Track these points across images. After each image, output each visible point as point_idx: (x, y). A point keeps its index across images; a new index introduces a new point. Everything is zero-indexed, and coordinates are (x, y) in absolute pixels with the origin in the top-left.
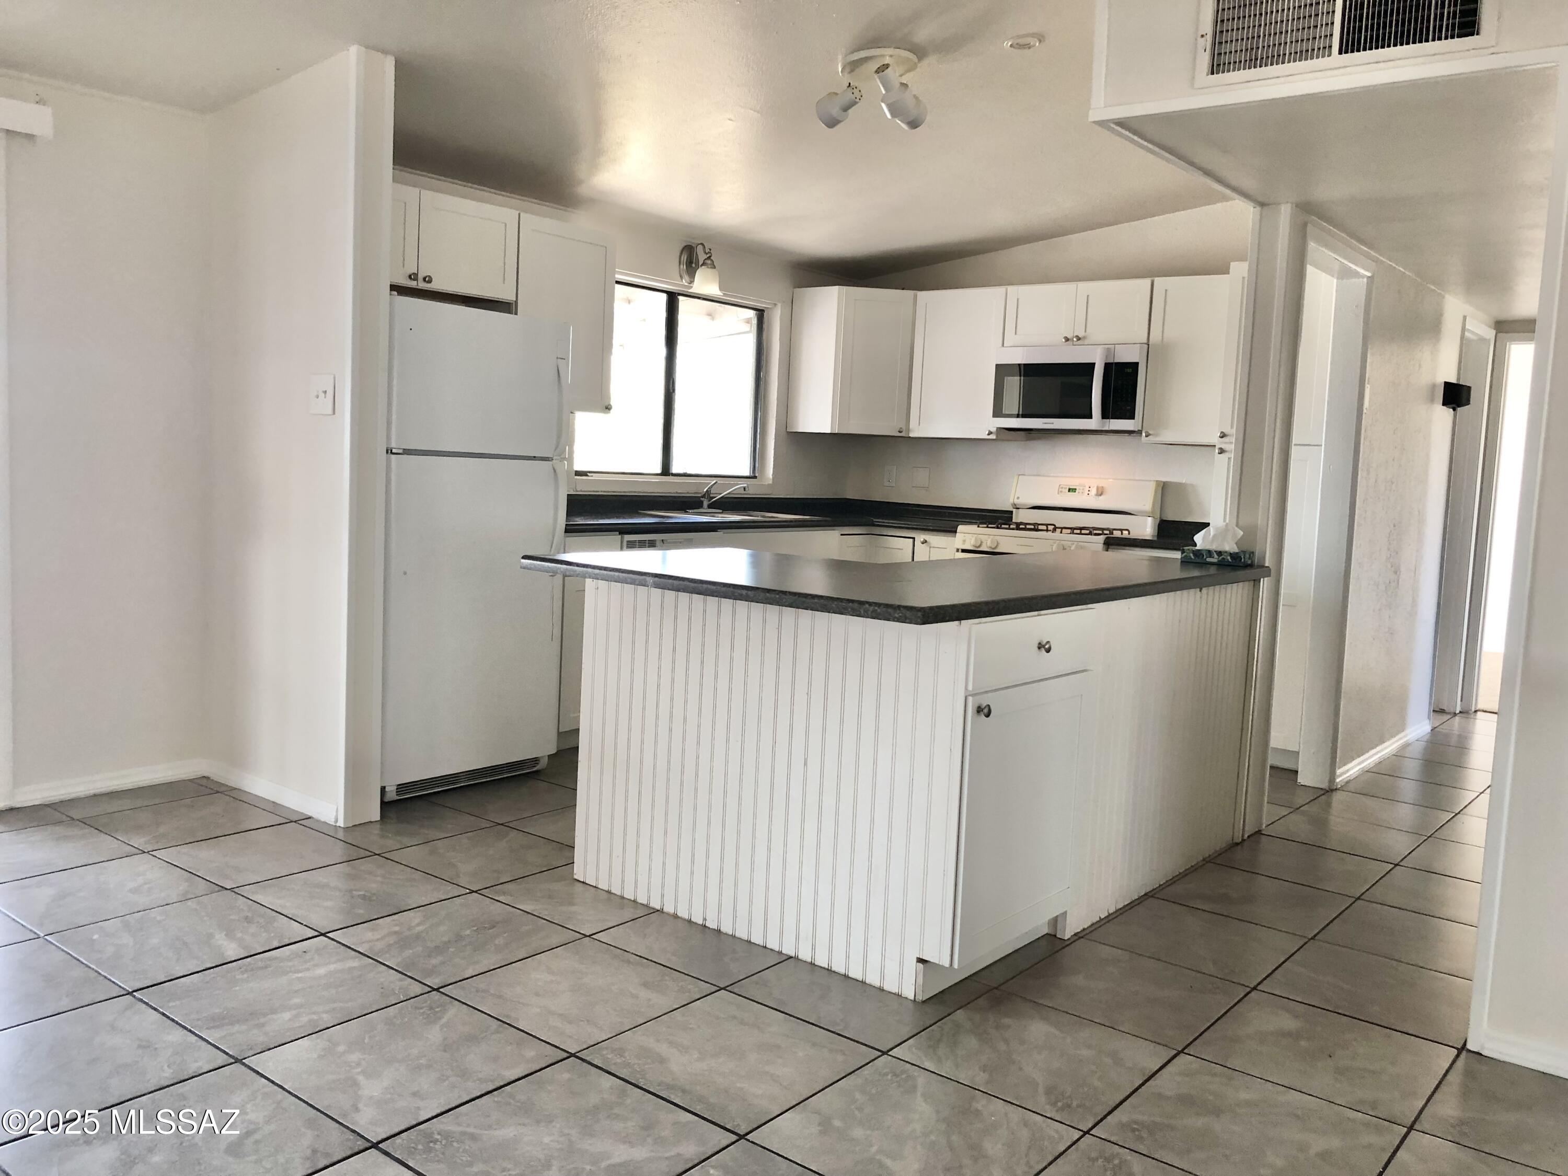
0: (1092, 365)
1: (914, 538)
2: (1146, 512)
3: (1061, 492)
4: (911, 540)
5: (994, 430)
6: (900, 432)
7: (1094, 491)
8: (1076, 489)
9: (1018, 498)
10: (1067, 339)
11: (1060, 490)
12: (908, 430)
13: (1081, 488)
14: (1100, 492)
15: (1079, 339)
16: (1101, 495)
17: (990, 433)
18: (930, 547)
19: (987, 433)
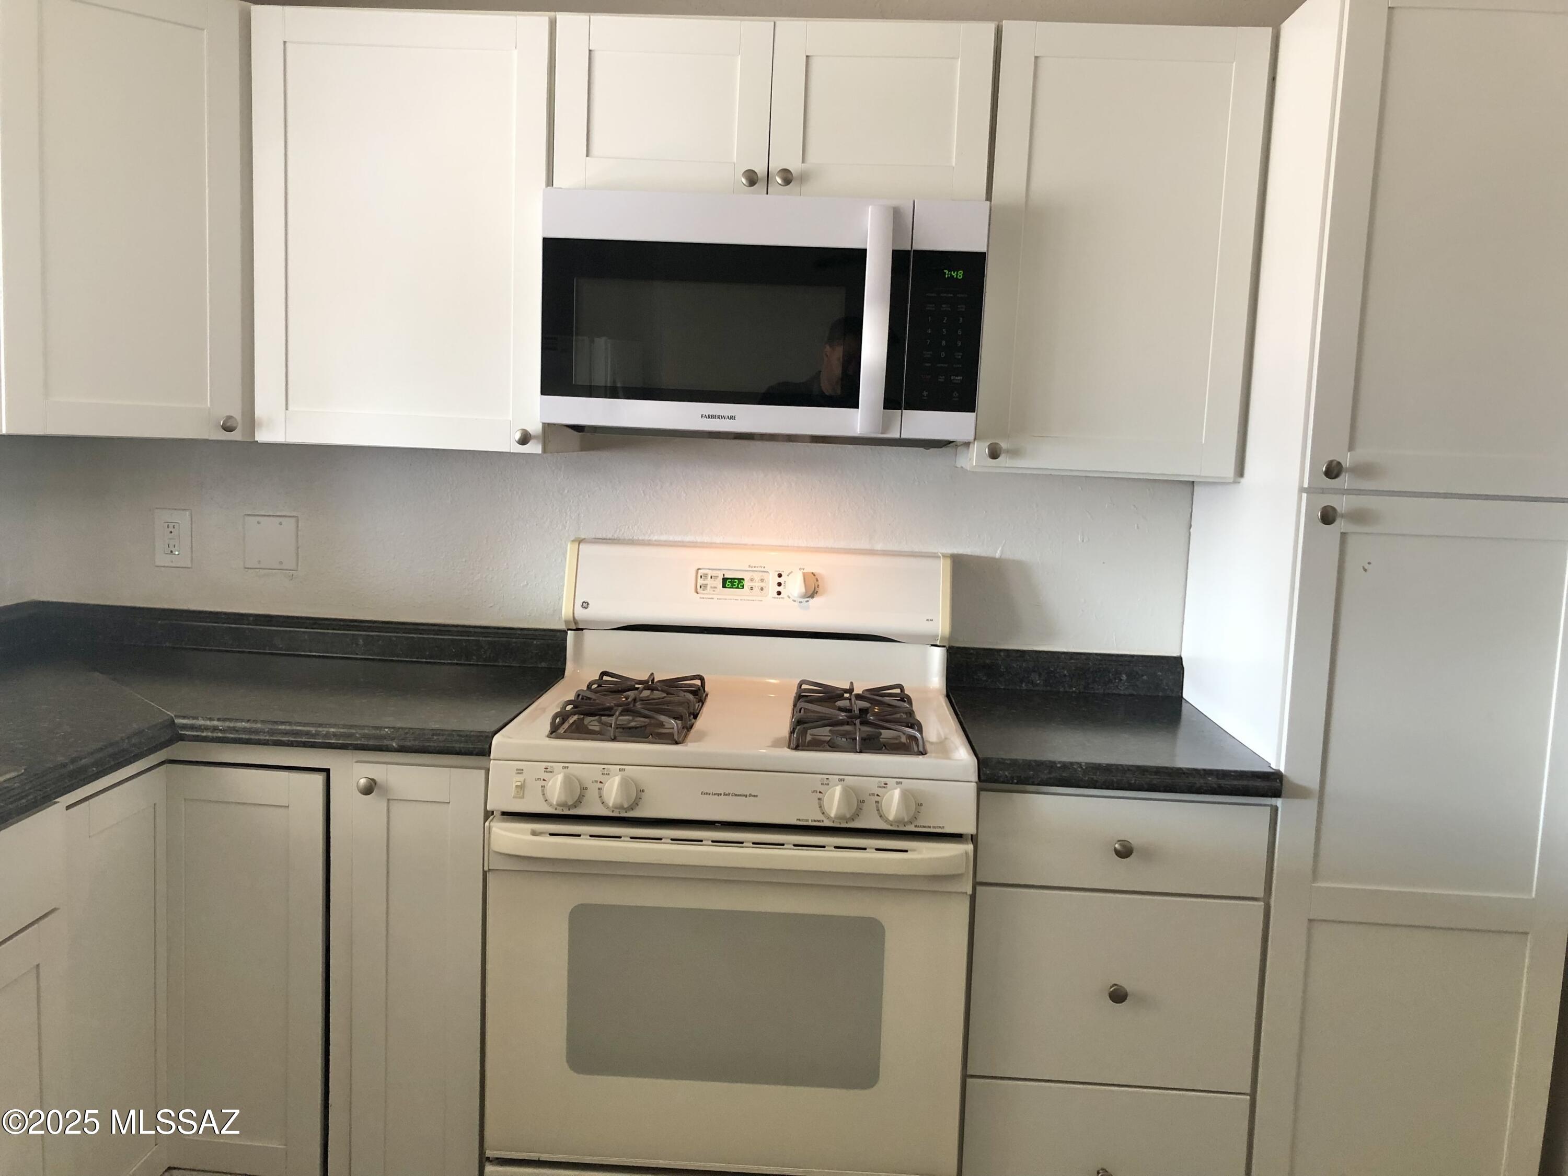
0: (859, 256)
1: (327, 771)
2: (935, 637)
3: (703, 587)
4: (319, 778)
5: (535, 427)
6: (228, 429)
7: (795, 586)
8: (741, 580)
9: (585, 605)
10: (752, 179)
11: (700, 582)
12: (251, 422)
13: (757, 577)
14: (813, 589)
15: (787, 178)
16: (812, 596)
17: (525, 439)
18: (388, 800)
19: (518, 436)
